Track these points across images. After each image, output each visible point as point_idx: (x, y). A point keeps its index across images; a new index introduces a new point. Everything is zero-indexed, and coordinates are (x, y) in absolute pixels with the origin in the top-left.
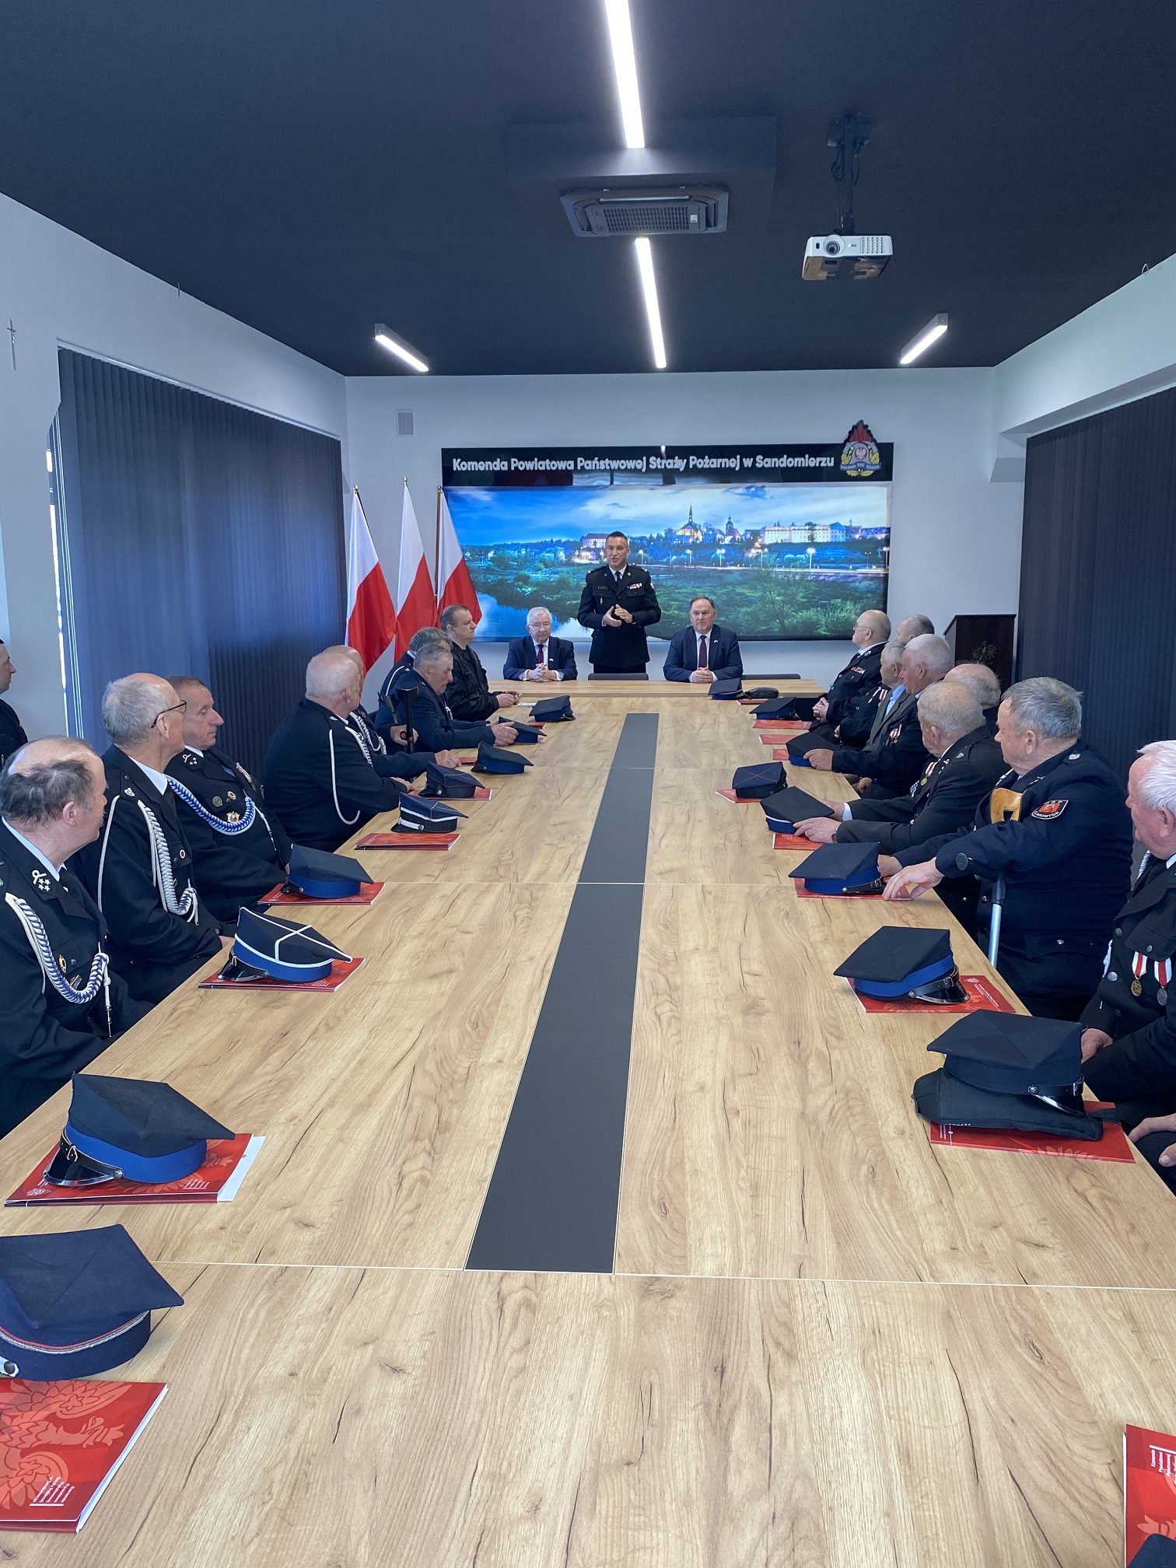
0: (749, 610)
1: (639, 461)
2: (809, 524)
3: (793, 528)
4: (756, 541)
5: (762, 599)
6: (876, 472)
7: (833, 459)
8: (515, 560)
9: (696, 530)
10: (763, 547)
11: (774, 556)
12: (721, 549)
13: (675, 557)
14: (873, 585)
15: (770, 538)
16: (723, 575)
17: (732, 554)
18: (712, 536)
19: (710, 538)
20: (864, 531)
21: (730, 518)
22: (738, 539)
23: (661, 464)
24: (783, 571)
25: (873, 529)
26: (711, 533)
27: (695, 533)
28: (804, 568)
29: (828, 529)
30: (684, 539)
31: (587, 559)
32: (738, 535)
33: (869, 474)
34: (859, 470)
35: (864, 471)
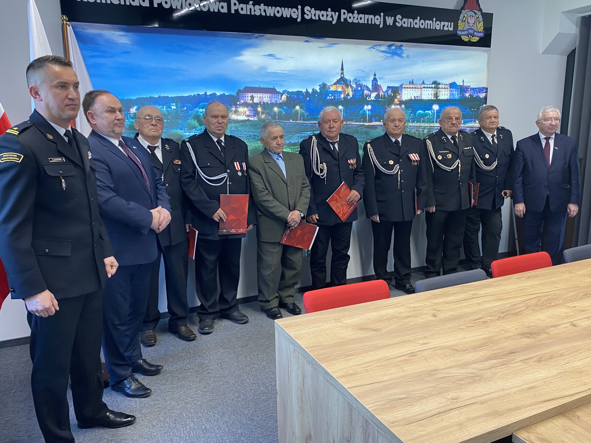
1: (295, 10)
2: (435, 83)
3: (424, 86)
4: (396, 97)
6: (481, 39)
7: (452, 24)
9: (347, 86)
10: (401, 103)
11: (409, 112)
12: (367, 105)
15: (407, 95)
16: (369, 130)
17: (377, 110)
18: (360, 92)
19: (359, 94)
20: (472, 90)
21: (375, 75)
22: (382, 95)
23: (315, 15)
24: (415, 125)
25: (478, 88)
26: (359, 89)
27: (346, 89)
28: (431, 123)
29: (448, 87)
30: (336, 95)
31: (244, 115)
32: (381, 91)
33: (476, 40)
34: (470, 36)
35: (473, 37)
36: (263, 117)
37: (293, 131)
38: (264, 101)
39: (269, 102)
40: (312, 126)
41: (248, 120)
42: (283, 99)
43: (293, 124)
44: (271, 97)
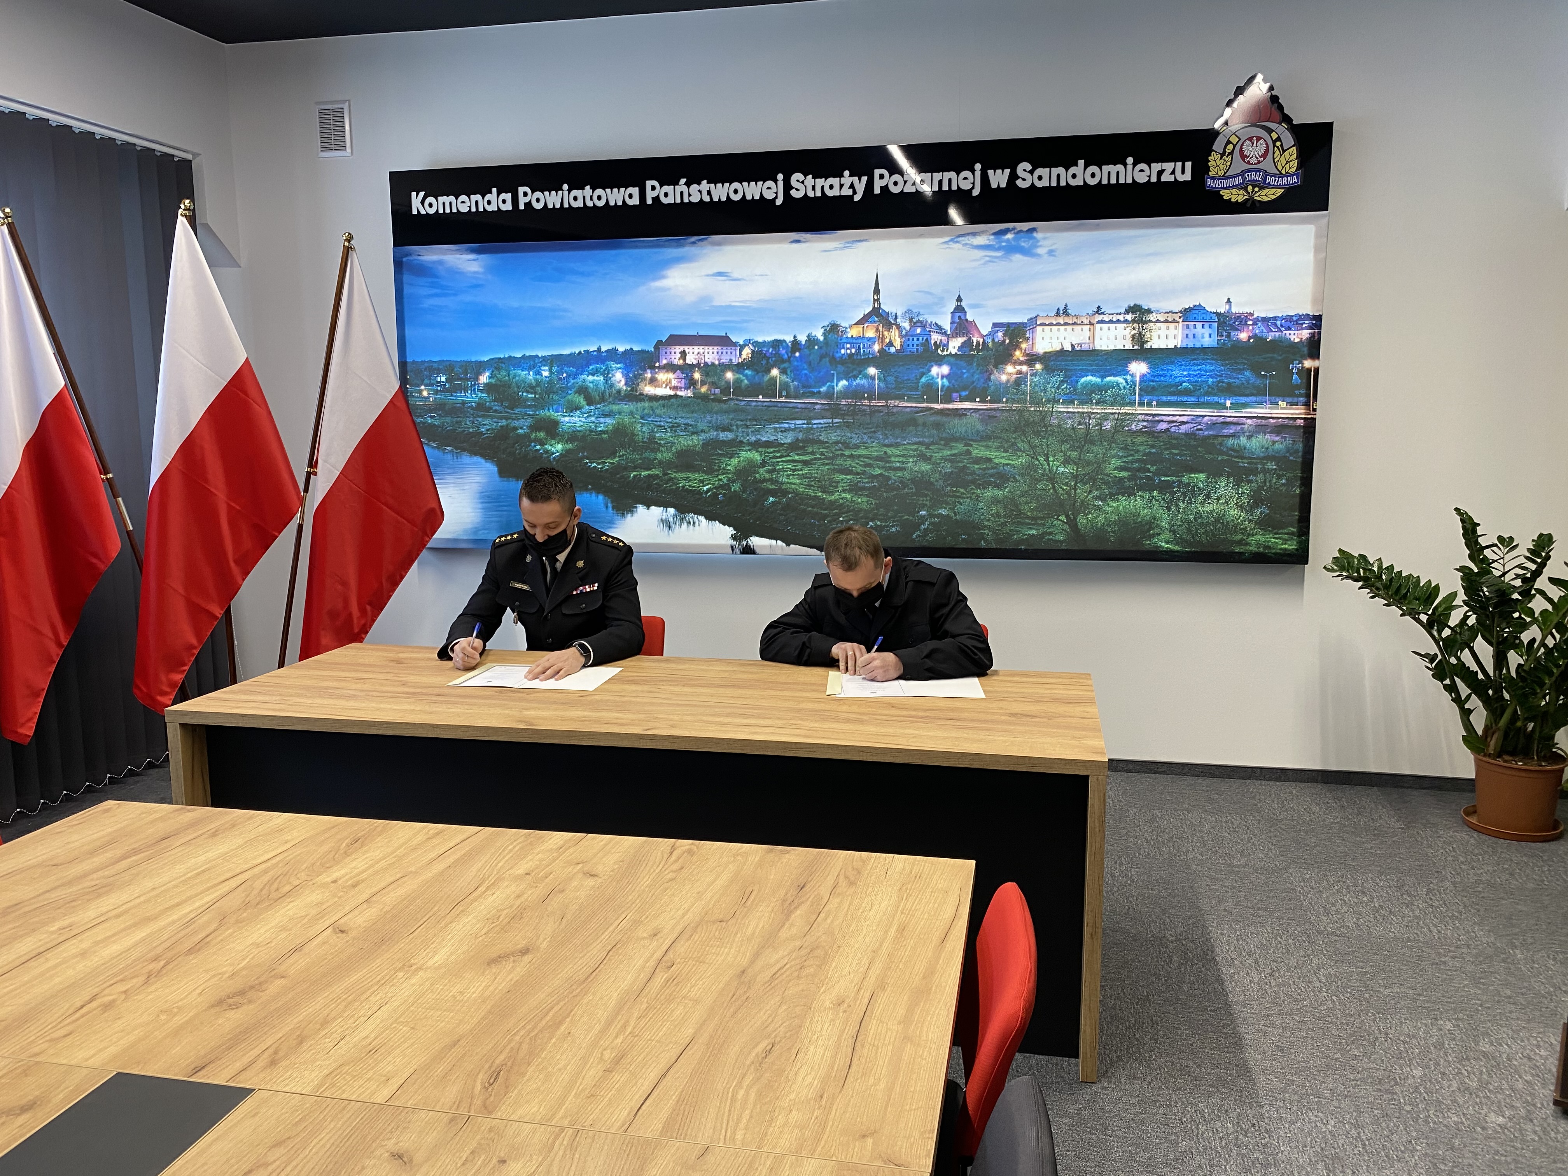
0: (1000, 493)
1: (769, 183)
2: (1134, 309)
3: (1100, 318)
4: (1017, 346)
5: (1028, 470)
6: (1290, 191)
7: (1188, 165)
8: (531, 388)
9: (888, 325)
10: (1032, 359)
11: (1056, 379)
12: (940, 365)
13: (844, 383)
14: (1279, 444)
15: (1047, 341)
16: (944, 419)
17: (965, 376)
18: (921, 338)
19: (918, 342)
20: (1259, 324)
21: (959, 299)
22: (978, 343)
23: (814, 188)
24: (1076, 410)
25: (1282, 318)
26: (919, 331)
27: (886, 333)
28: (1123, 405)
29: (1177, 319)
30: (862, 346)
31: (668, 387)
32: (976, 335)
33: (1274, 197)
34: (1250, 188)
35: (1261, 188)
36: (704, 389)
37: (765, 418)
38: (707, 360)
39: (717, 363)
40: (805, 408)
41: (676, 396)
42: (744, 356)
43: (765, 404)
44: (720, 353)
